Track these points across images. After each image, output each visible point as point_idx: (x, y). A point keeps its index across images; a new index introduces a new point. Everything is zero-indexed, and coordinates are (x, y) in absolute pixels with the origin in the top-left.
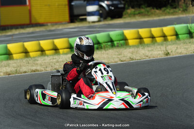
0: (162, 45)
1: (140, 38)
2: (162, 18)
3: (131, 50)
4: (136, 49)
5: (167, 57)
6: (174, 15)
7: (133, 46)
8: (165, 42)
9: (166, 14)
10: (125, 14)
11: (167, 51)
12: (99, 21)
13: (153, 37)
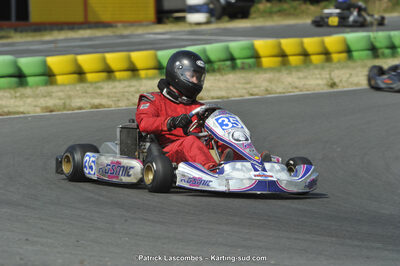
0: (323, 68)
1: (283, 55)
3: (268, 75)
8: (327, 64)
10: (255, 12)
11: (331, 79)
13: (305, 54)
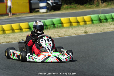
0: (83, 26)
1: (71, 23)
2: (84, 10)
3: (65, 30)
4: (68, 29)
5: (86, 34)
6: (91, 9)
7: (66, 27)
8: (85, 25)
9: (86, 8)
10: (62, 8)
11: (86, 30)
12: (47, 12)
13: (78, 22)
